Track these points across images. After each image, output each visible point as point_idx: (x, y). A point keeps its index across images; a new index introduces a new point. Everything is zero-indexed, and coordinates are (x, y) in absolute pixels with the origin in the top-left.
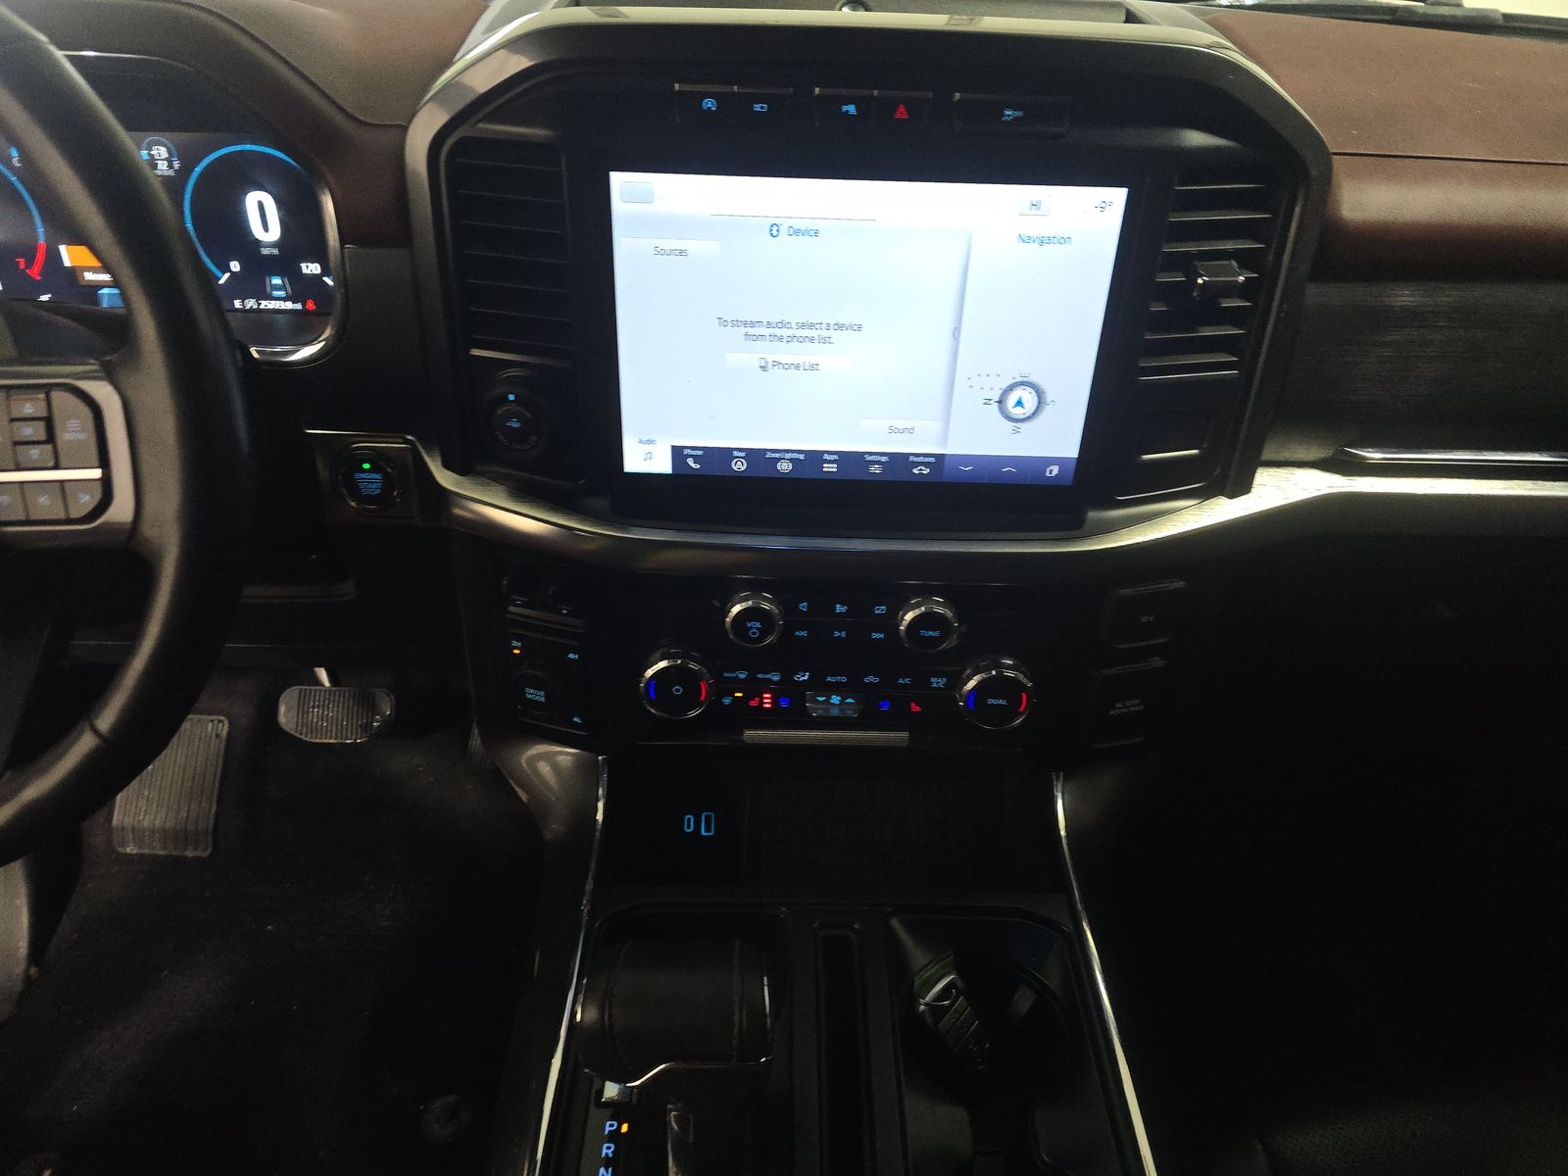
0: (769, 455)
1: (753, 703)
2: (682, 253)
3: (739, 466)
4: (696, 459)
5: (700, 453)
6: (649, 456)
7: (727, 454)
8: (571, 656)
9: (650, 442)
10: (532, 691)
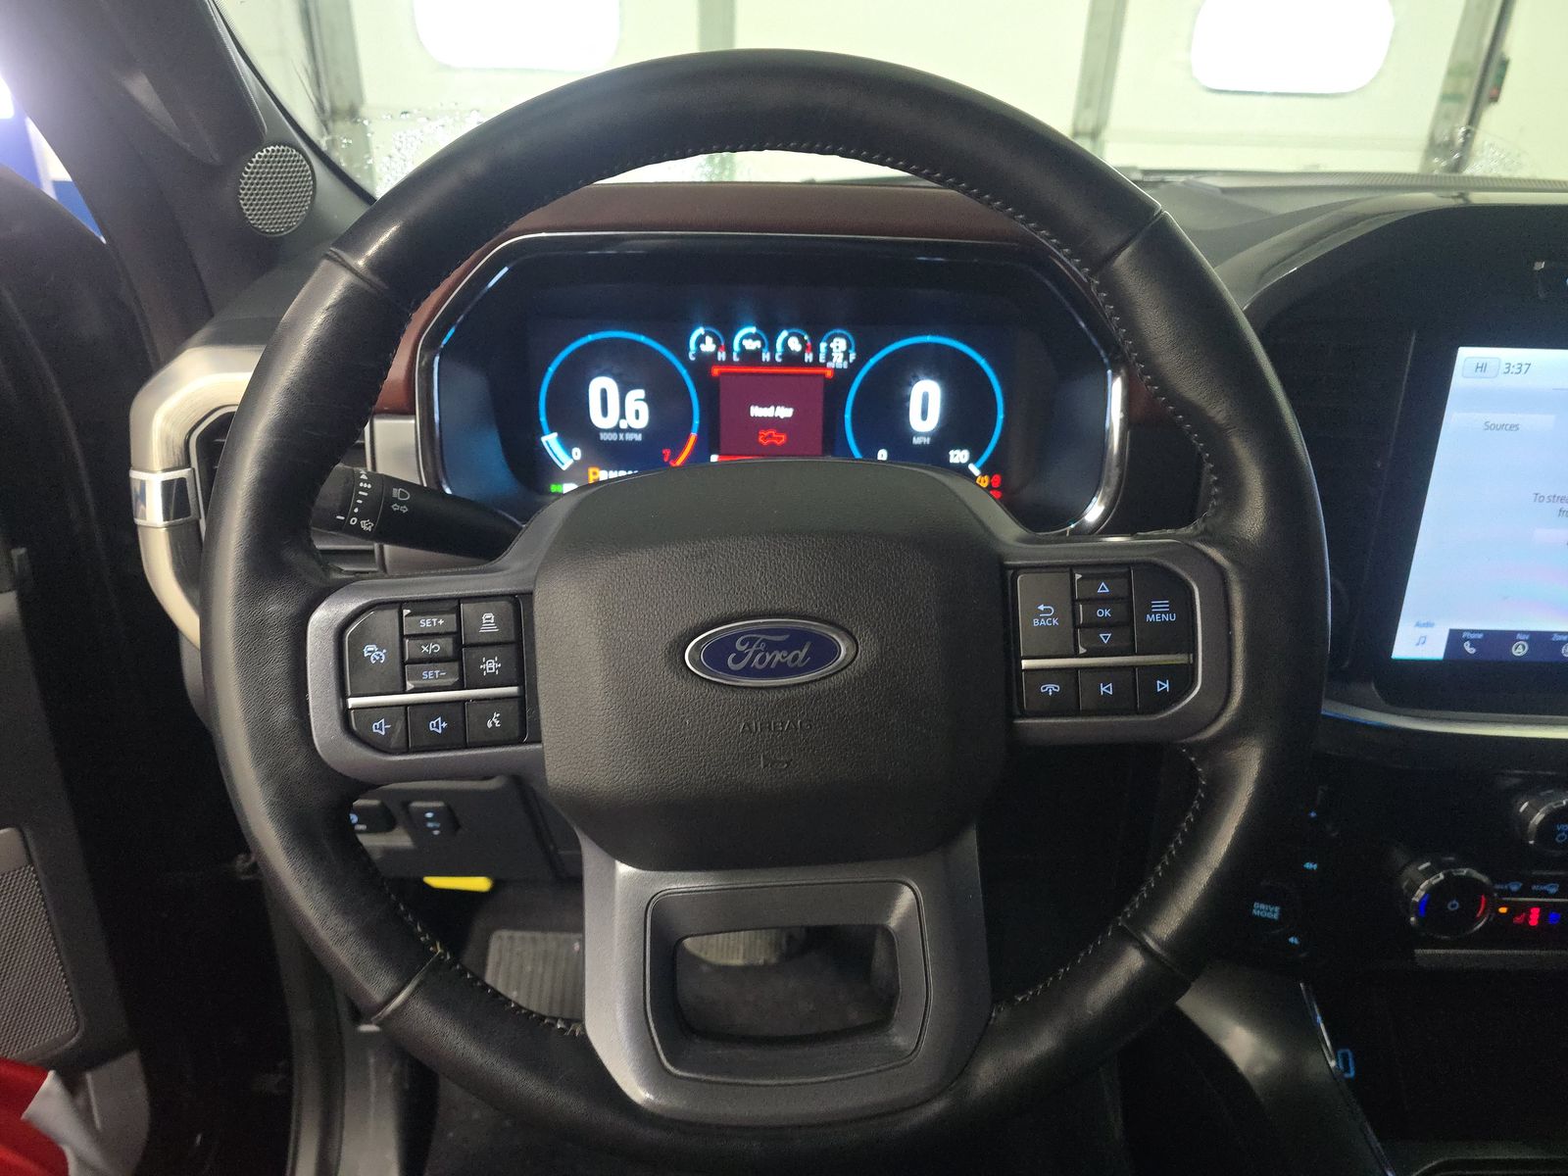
0: (1556, 638)
1: (1518, 920)
2: (1514, 427)
3: (1519, 650)
4: (1474, 642)
5: (1480, 636)
6: (1422, 641)
7: (1510, 637)
8: (1309, 866)
9: (1429, 625)
10: (1262, 906)
